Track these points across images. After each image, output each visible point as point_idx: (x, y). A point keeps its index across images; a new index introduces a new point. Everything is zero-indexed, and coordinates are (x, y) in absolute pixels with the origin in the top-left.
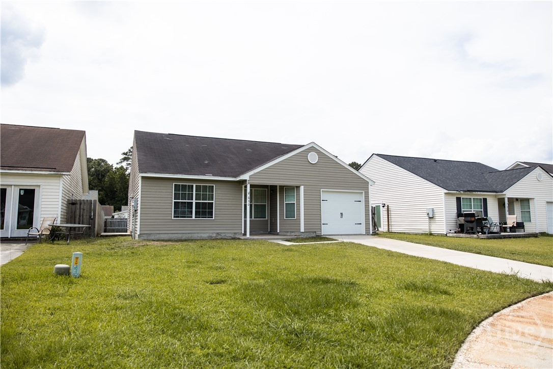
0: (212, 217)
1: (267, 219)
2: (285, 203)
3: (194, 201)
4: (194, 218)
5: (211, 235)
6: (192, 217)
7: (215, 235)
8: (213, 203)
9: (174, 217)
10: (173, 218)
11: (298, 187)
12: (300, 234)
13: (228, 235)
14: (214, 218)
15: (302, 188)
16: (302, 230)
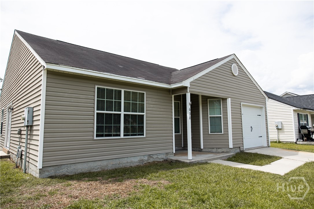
0: (143, 135)
1: (180, 133)
2: (209, 116)
3: (122, 113)
4: (122, 136)
5: (142, 158)
6: (119, 135)
7: (146, 158)
8: (143, 116)
9: (97, 136)
10: (95, 138)
11: (225, 100)
12: (228, 150)
13: (160, 157)
14: (145, 136)
15: (229, 101)
16: (231, 146)
